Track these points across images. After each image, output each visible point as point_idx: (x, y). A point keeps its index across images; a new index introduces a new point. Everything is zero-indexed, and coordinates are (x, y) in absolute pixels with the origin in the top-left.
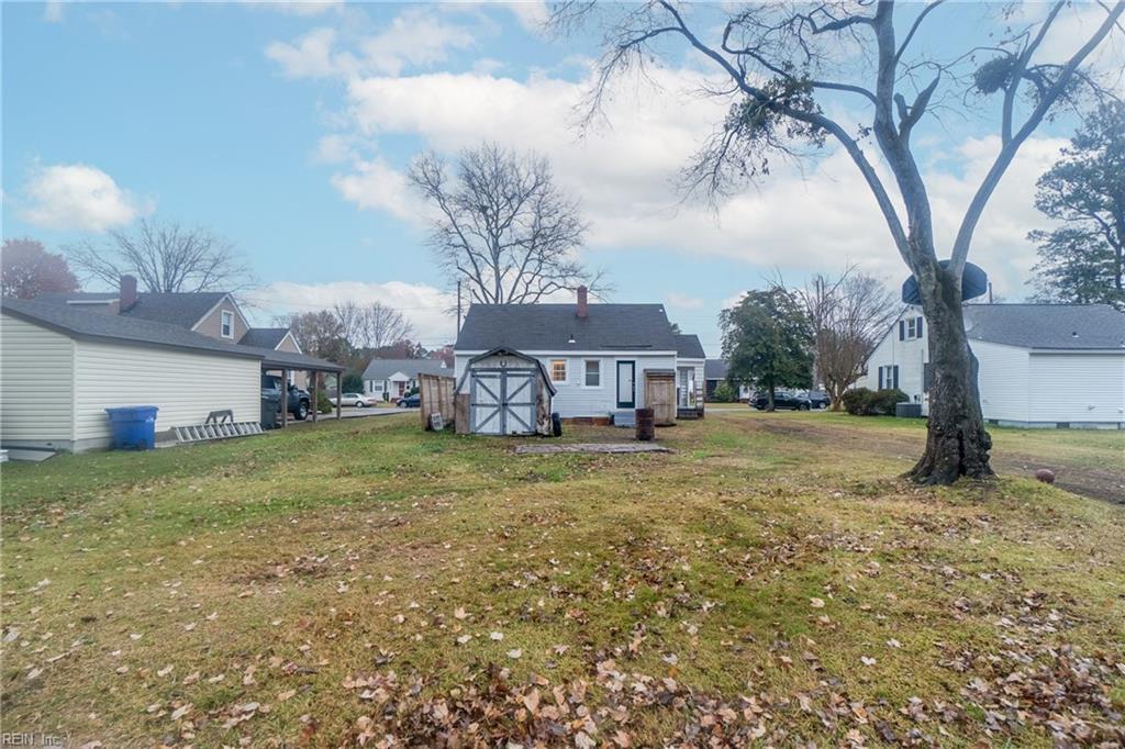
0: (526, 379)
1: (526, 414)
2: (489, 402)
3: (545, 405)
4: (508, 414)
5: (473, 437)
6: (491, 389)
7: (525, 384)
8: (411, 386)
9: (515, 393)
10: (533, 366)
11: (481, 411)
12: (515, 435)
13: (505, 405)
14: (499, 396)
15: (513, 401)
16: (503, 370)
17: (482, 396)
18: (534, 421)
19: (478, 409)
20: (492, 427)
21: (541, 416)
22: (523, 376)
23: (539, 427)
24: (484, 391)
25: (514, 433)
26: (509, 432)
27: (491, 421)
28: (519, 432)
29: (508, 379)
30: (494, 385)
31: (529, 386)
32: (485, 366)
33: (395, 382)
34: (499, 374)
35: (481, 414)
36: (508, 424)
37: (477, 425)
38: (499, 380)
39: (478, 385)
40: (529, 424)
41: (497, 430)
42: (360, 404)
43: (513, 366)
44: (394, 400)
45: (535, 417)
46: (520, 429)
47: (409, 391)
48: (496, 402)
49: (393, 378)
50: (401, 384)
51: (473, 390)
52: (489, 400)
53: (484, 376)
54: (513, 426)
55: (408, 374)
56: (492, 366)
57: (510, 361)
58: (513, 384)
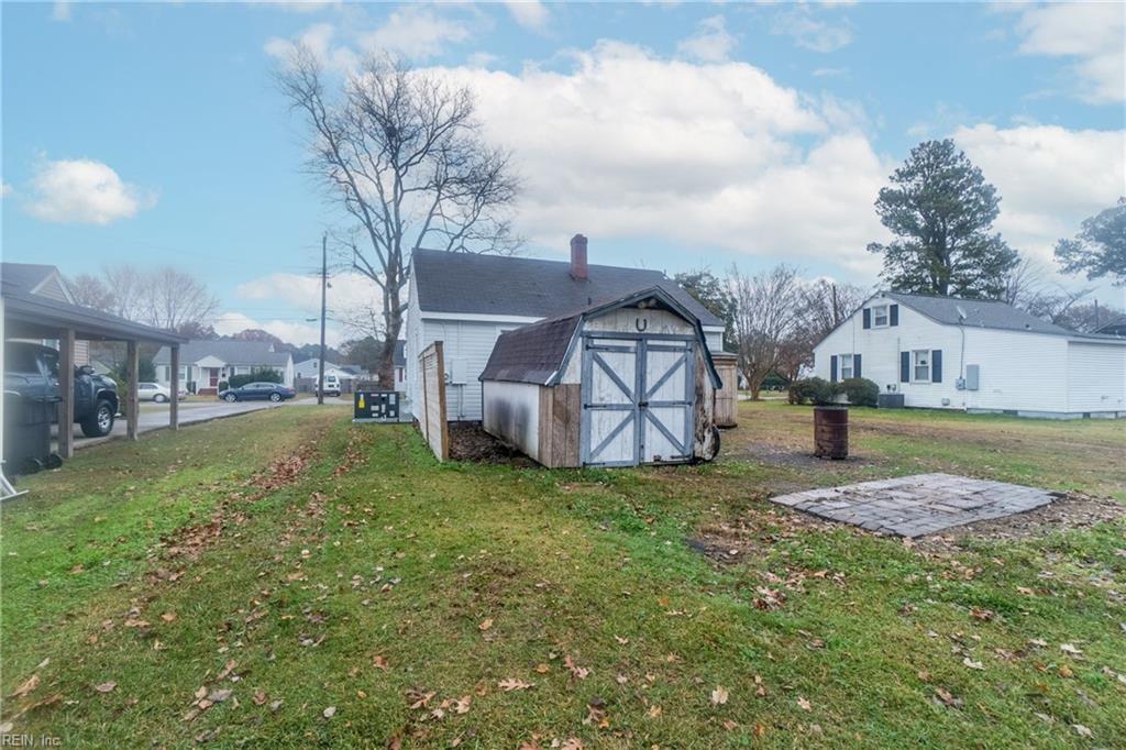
0: (679, 355)
1: (676, 420)
2: (615, 402)
3: (708, 404)
4: (648, 423)
5: (584, 473)
6: (620, 375)
7: (677, 366)
8: (228, 375)
9: (660, 383)
10: (689, 331)
11: (600, 420)
12: (658, 464)
13: (643, 405)
14: (632, 387)
15: (656, 397)
16: (640, 338)
17: (604, 390)
18: (691, 436)
19: (595, 415)
20: (619, 452)
21: (700, 427)
22: (674, 349)
23: (697, 445)
24: (606, 379)
25: (657, 459)
26: (649, 459)
27: (618, 438)
28: (666, 458)
29: (649, 354)
30: (625, 366)
31: (682, 368)
32: (609, 329)
33: (205, 368)
34: (632, 344)
35: (601, 425)
36: (647, 444)
37: (593, 447)
38: (632, 357)
39: (596, 366)
40: (682, 443)
41: (629, 457)
42: (160, 398)
43: (658, 330)
44: (202, 392)
45: (691, 426)
46: (668, 452)
47: (226, 379)
48: (627, 401)
49: (203, 363)
50: (214, 372)
51: (587, 375)
52: (616, 396)
53: (607, 349)
54: (658, 447)
55: (222, 358)
56: (620, 329)
57: (652, 319)
58: (658, 363)
